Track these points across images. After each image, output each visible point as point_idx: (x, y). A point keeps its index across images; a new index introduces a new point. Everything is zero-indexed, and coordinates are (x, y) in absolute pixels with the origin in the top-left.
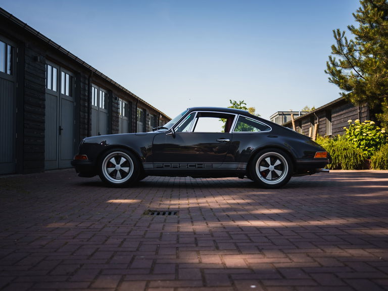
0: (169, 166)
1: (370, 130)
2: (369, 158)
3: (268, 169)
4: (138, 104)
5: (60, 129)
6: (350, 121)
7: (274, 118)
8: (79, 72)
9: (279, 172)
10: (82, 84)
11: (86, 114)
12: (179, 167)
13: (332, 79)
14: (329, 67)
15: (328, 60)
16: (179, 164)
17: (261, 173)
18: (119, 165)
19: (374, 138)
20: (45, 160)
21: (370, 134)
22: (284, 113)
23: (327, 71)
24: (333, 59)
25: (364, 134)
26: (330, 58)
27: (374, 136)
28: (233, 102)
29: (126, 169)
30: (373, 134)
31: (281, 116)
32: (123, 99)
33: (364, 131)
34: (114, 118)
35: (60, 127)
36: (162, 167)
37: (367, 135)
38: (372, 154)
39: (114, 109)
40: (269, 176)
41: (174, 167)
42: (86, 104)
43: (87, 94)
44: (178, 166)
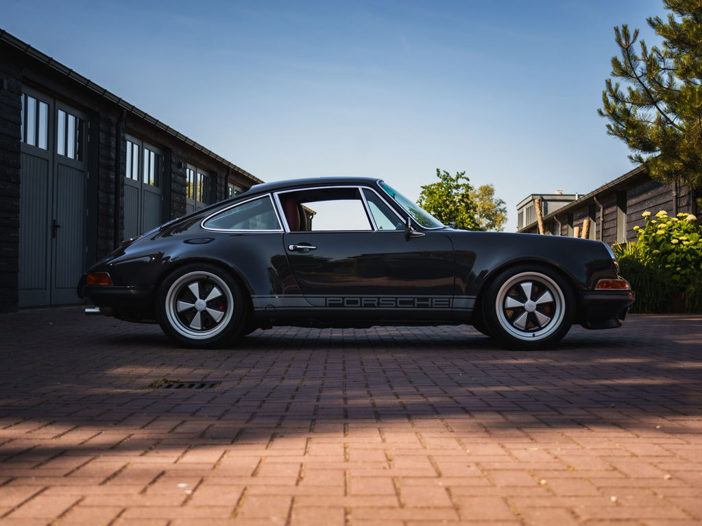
1: (686, 232)
2: (683, 289)
4: (231, 177)
5: (55, 226)
6: (646, 213)
7: (525, 209)
8: (97, 110)
10: (102, 136)
11: (112, 197)
13: (613, 127)
14: (606, 102)
15: (604, 88)
19: (695, 248)
20: (19, 288)
21: (688, 240)
22: (545, 198)
23: (604, 112)
24: (613, 87)
25: (674, 241)
26: (609, 83)
27: (696, 244)
28: (442, 174)
30: (691, 242)
32: (197, 165)
33: (675, 233)
34: (175, 205)
35: (54, 222)
37: (681, 242)
38: (689, 282)
39: (174, 186)
42: (113, 176)
43: (113, 155)
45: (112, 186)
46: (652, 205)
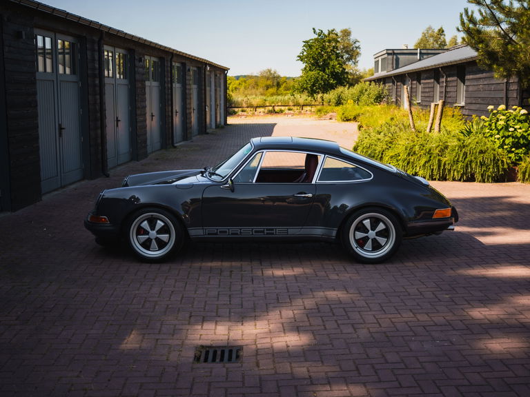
0: (226, 232)
1: (519, 121)
2: (515, 164)
3: (367, 236)
4: (174, 59)
5: (61, 129)
6: (491, 107)
7: (380, 59)
8: (84, 35)
9: (382, 240)
10: (89, 53)
11: (98, 97)
12: (241, 233)
13: (466, 40)
14: (463, 23)
16: (241, 229)
17: (357, 241)
18: (154, 232)
19: (526, 134)
20: (42, 179)
21: (520, 128)
22: (395, 51)
23: (460, 29)
24: (470, 14)
25: (511, 129)
26: (466, 11)
27: (526, 131)
28: (318, 31)
29: (164, 237)
30: (524, 130)
31: (390, 57)
32: (151, 55)
33: (511, 123)
34: (138, 91)
35: (60, 125)
36: (216, 234)
37: (515, 129)
38: (520, 159)
39: (137, 77)
40: (369, 245)
41: (232, 234)
42: (97, 82)
43: (97, 66)
44: (239, 232)
45: (97, 89)
46: (486, 83)
